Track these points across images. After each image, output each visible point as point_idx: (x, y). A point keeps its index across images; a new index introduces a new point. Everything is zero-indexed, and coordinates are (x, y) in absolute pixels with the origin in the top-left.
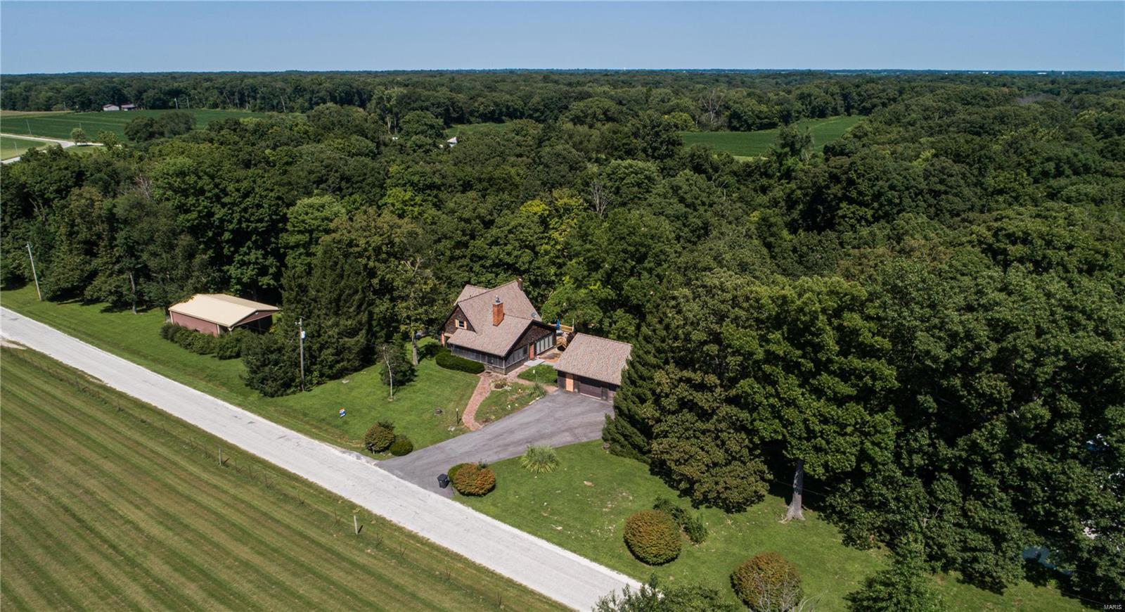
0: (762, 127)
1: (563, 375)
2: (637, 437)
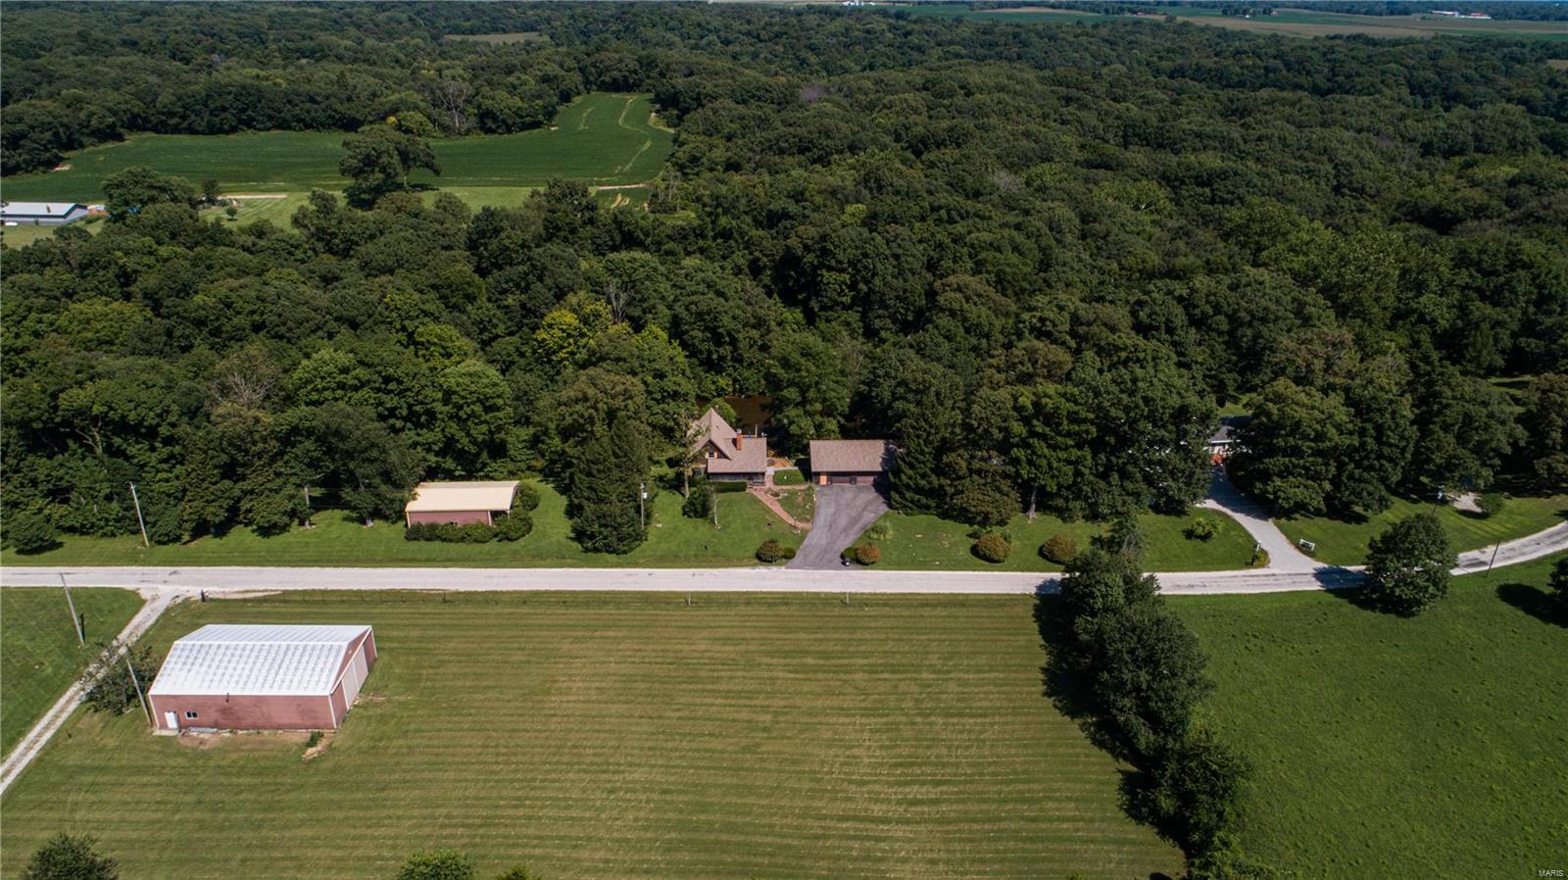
1: (818, 474)
2: (924, 501)
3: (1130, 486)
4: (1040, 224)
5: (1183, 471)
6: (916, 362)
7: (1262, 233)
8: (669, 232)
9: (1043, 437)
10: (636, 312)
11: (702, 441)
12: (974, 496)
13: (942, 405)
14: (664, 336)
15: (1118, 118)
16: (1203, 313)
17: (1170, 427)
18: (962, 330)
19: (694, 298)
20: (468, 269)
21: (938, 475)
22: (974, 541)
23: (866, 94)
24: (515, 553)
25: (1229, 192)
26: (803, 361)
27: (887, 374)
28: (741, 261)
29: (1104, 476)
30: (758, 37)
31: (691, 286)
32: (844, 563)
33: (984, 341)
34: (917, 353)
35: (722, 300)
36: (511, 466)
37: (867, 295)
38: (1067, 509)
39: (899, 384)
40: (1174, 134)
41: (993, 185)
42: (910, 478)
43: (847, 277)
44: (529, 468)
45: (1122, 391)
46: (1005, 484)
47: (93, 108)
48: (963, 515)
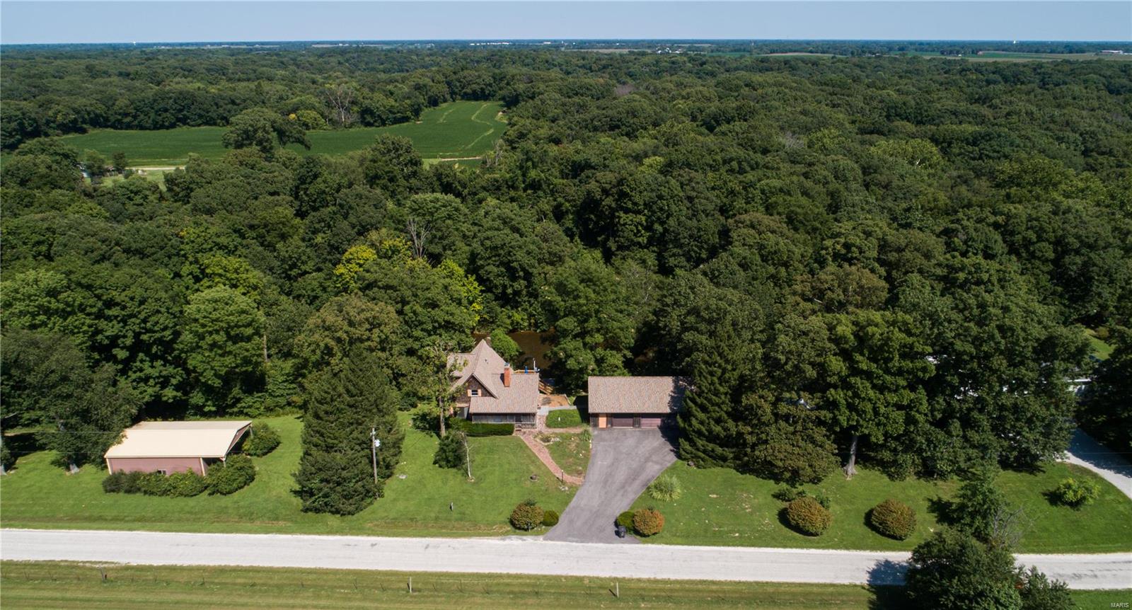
0: (396, 121)
1: (597, 415)
2: (719, 450)
3: (975, 437)
4: (826, 173)
5: (1043, 420)
6: (707, 288)
7: (1035, 183)
8: (484, 184)
9: (868, 375)
10: (436, 249)
11: (464, 375)
12: (780, 447)
13: (739, 336)
14: (461, 271)
15: (882, 101)
16: (1024, 239)
17: (1031, 364)
18: (758, 258)
19: (489, 233)
20: (290, 212)
21: (736, 420)
22: (782, 505)
23: (669, 93)
24: (223, 510)
25: (995, 151)
26: (581, 287)
27: (676, 302)
28: (546, 207)
29: (942, 424)
30: (590, 68)
31: (487, 223)
32: (618, 533)
33: (783, 270)
34: (711, 280)
35: (516, 235)
36: (269, 401)
37: (663, 235)
38: (895, 463)
39: (689, 313)
40: (932, 112)
41: (779, 144)
42: (702, 423)
43: (643, 218)
44: (289, 404)
45: (966, 319)
46: (819, 433)
47: (60, 108)
48: (767, 470)
